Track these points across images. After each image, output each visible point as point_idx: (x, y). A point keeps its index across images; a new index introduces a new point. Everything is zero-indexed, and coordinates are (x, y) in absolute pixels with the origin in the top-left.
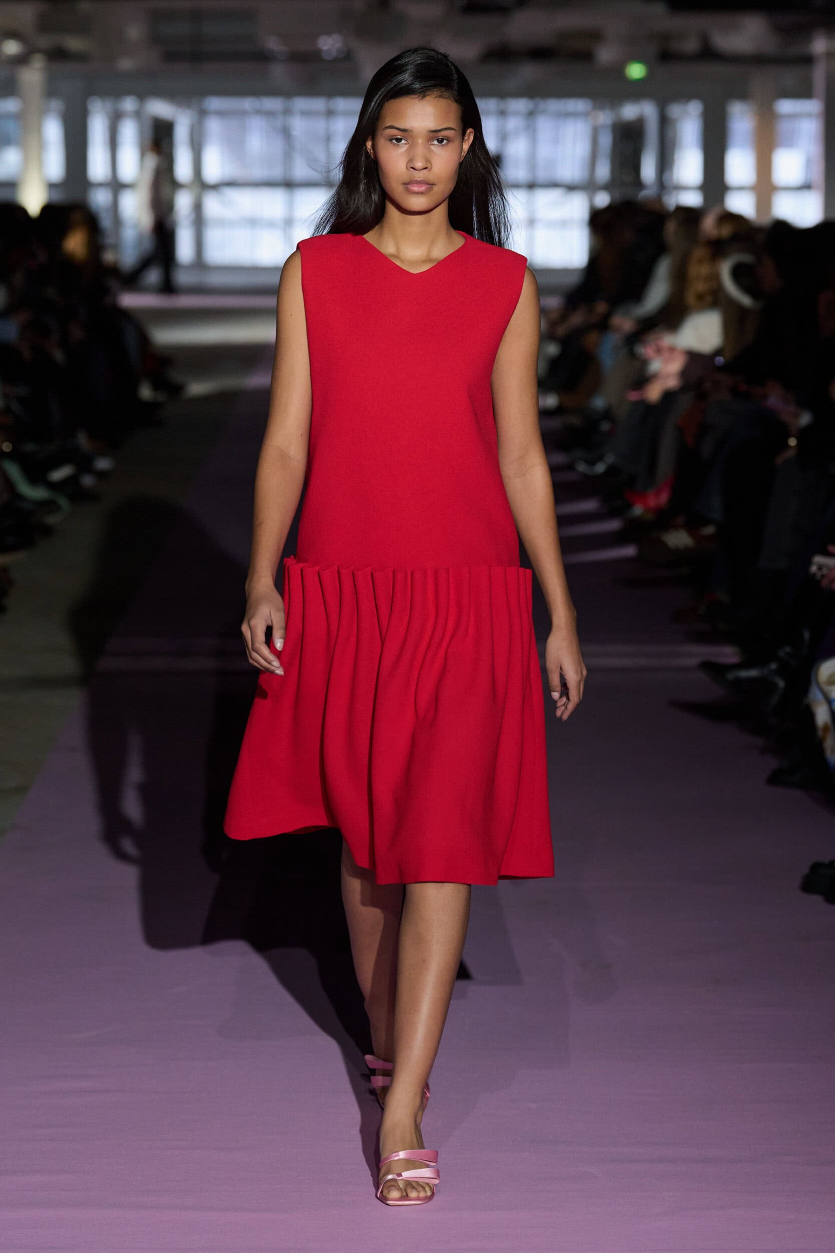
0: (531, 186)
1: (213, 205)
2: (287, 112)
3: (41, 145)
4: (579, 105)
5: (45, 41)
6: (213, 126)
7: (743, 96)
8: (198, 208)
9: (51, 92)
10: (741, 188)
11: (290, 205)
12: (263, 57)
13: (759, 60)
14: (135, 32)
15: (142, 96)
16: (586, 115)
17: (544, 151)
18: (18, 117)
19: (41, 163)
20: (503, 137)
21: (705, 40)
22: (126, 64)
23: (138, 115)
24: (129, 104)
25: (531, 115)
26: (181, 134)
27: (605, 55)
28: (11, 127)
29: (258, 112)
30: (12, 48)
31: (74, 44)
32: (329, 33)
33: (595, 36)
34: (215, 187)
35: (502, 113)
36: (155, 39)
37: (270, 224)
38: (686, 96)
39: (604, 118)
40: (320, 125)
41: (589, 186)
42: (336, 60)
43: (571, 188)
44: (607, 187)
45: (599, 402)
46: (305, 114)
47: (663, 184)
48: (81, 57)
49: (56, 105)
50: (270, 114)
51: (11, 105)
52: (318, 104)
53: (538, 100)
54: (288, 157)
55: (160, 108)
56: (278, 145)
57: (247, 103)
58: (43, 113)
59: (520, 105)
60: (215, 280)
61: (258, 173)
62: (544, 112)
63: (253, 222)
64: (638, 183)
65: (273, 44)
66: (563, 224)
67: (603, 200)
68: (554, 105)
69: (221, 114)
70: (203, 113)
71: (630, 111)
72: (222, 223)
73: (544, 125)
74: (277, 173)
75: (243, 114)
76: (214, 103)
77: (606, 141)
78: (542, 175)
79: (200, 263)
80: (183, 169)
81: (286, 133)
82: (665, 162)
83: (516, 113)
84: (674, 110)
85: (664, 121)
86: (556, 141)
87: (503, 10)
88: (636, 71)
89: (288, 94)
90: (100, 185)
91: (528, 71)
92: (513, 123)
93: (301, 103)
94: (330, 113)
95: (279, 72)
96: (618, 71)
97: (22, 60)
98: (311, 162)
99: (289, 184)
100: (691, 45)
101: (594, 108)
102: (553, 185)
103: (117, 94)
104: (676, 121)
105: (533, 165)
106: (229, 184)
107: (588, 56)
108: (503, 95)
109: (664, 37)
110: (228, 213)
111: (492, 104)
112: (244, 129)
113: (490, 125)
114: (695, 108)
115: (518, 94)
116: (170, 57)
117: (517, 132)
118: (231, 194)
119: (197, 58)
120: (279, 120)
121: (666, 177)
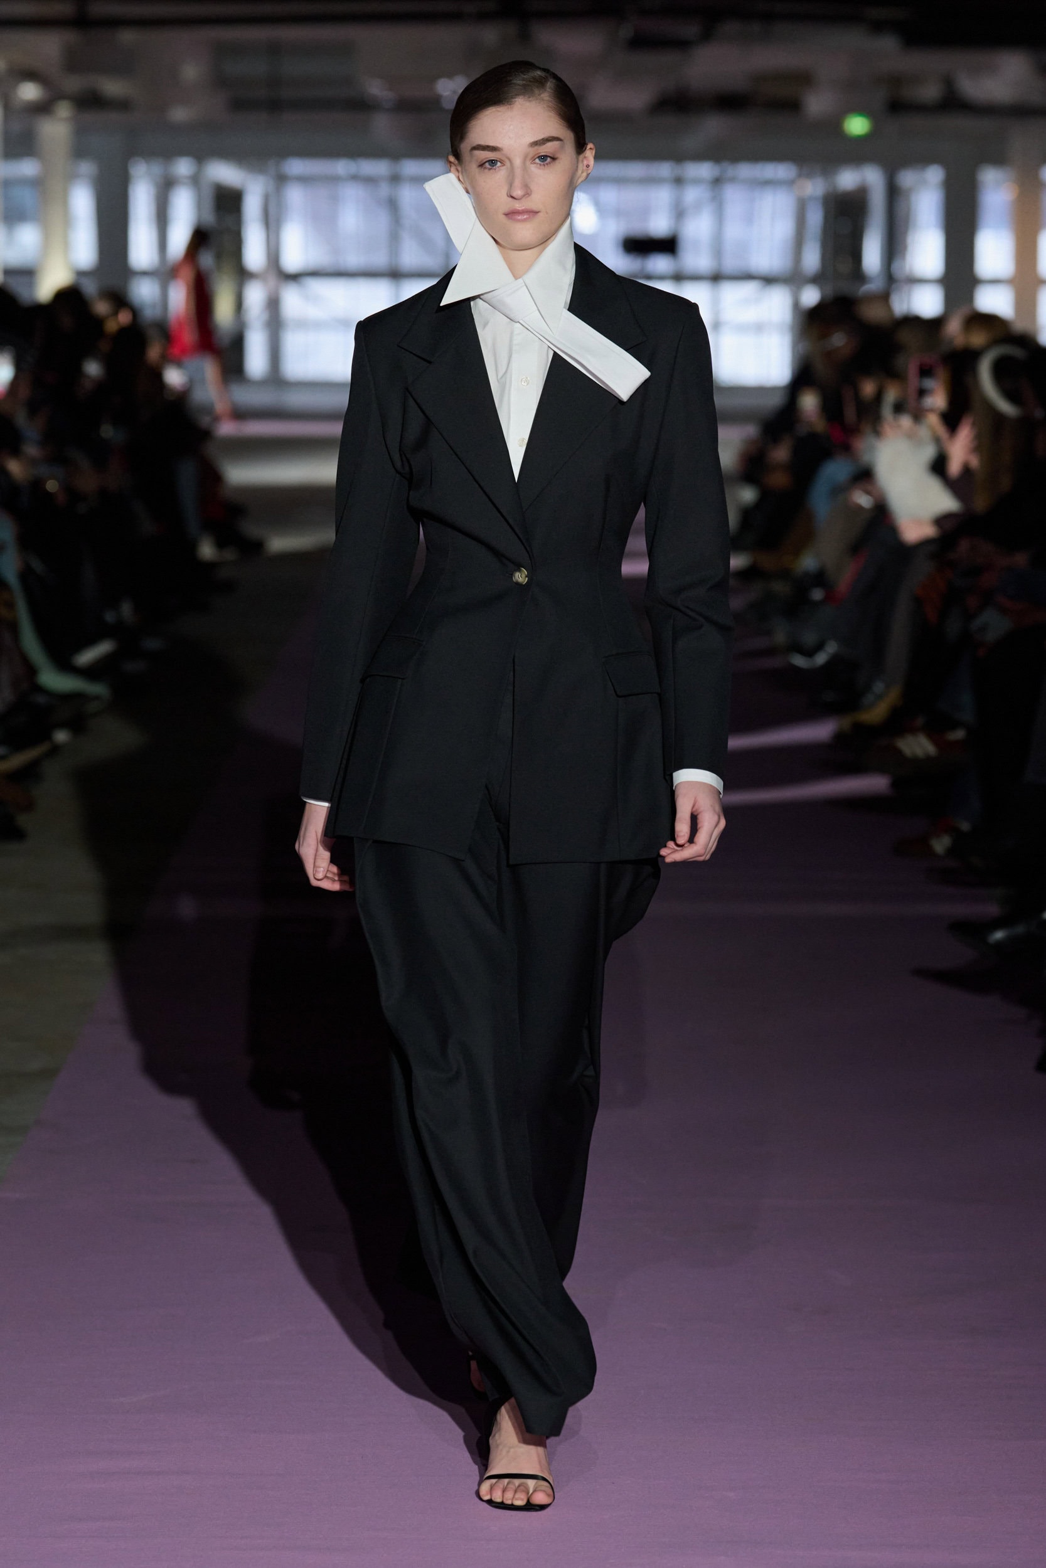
0: (716, 278)
1: (293, 301)
2: (395, 179)
3: (67, 221)
4: (781, 171)
5: (74, 83)
6: (295, 195)
7: (998, 159)
8: (273, 305)
9: (79, 152)
10: (995, 282)
12: (362, 106)
13: (1020, 112)
14: (191, 72)
15: (201, 157)
16: (789, 183)
17: (733, 231)
18: (38, 183)
19: (66, 245)
20: (680, 213)
21: (949, 84)
22: (179, 114)
23: (195, 181)
24: (183, 167)
25: (718, 181)
26: (252, 206)
27: (817, 104)
28: (26, 197)
29: (355, 178)
30: (29, 92)
31: (112, 87)
32: (450, 75)
33: (804, 79)
34: (294, 278)
35: (679, 181)
36: (220, 81)
38: (922, 160)
39: (814, 188)
41: (792, 279)
43: (769, 280)
44: (816, 280)
45: (808, 562)
46: (416, 180)
47: (892, 279)
48: (123, 105)
49: (87, 168)
50: (370, 181)
51: (28, 168)
53: (725, 165)
54: (394, 238)
55: (225, 173)
56: (382, 221)
57: (341, 167)
58: (71, 177)
59: (704, 170)
60: (296, 400)
61: (353, 259)
62: (733, 180)
64: (858, 274)
65: (376, 89)
66: (759, 328)
67: (811, 297)
68: (746, 170)
69: (304, 180)
70: (282, 180)
71: (847, 179)
72: (304, 324)
73: (734, 197)
74: (380, 259)
75: (334, 180)
76: (296, 166)
77: (815, 218)
78: (730, 264)
79: (275, 378)
80: (254, 254)
81: (393, 206)
82: (894, 247)
83: (697, 181)
84: (907, 178)
85: (894, 193)
86: (749, 219)
87: (682, 45)
88: (857, 125)
89: (395, 156)
90: (145, 273)
91: (713, 126)
92: (692, 194)
93: (409, 167)
95: (382, 125)
96: (833, 126)
97: (42, 108)
98: (425, 242)
99: (395, 275)
100: (930, 92)
101: (800, 175)
102: (747, 276)
103: (168, 154)
104: (909, 191)
105: (718, 250)
106: (315, 274)
107: (792, 106)
108: (679, 157)
109: (896, 81)
110: (313, 312)
111: (665, 169)
112: (335, 200)
113: (662, 196)
114: (934, 175)
115: (699, 156)
116: (239, 105)
117: (698, 206)
118: (318, 287)
119: (275, 106)
120: (384, 190)
121: (896, 266)
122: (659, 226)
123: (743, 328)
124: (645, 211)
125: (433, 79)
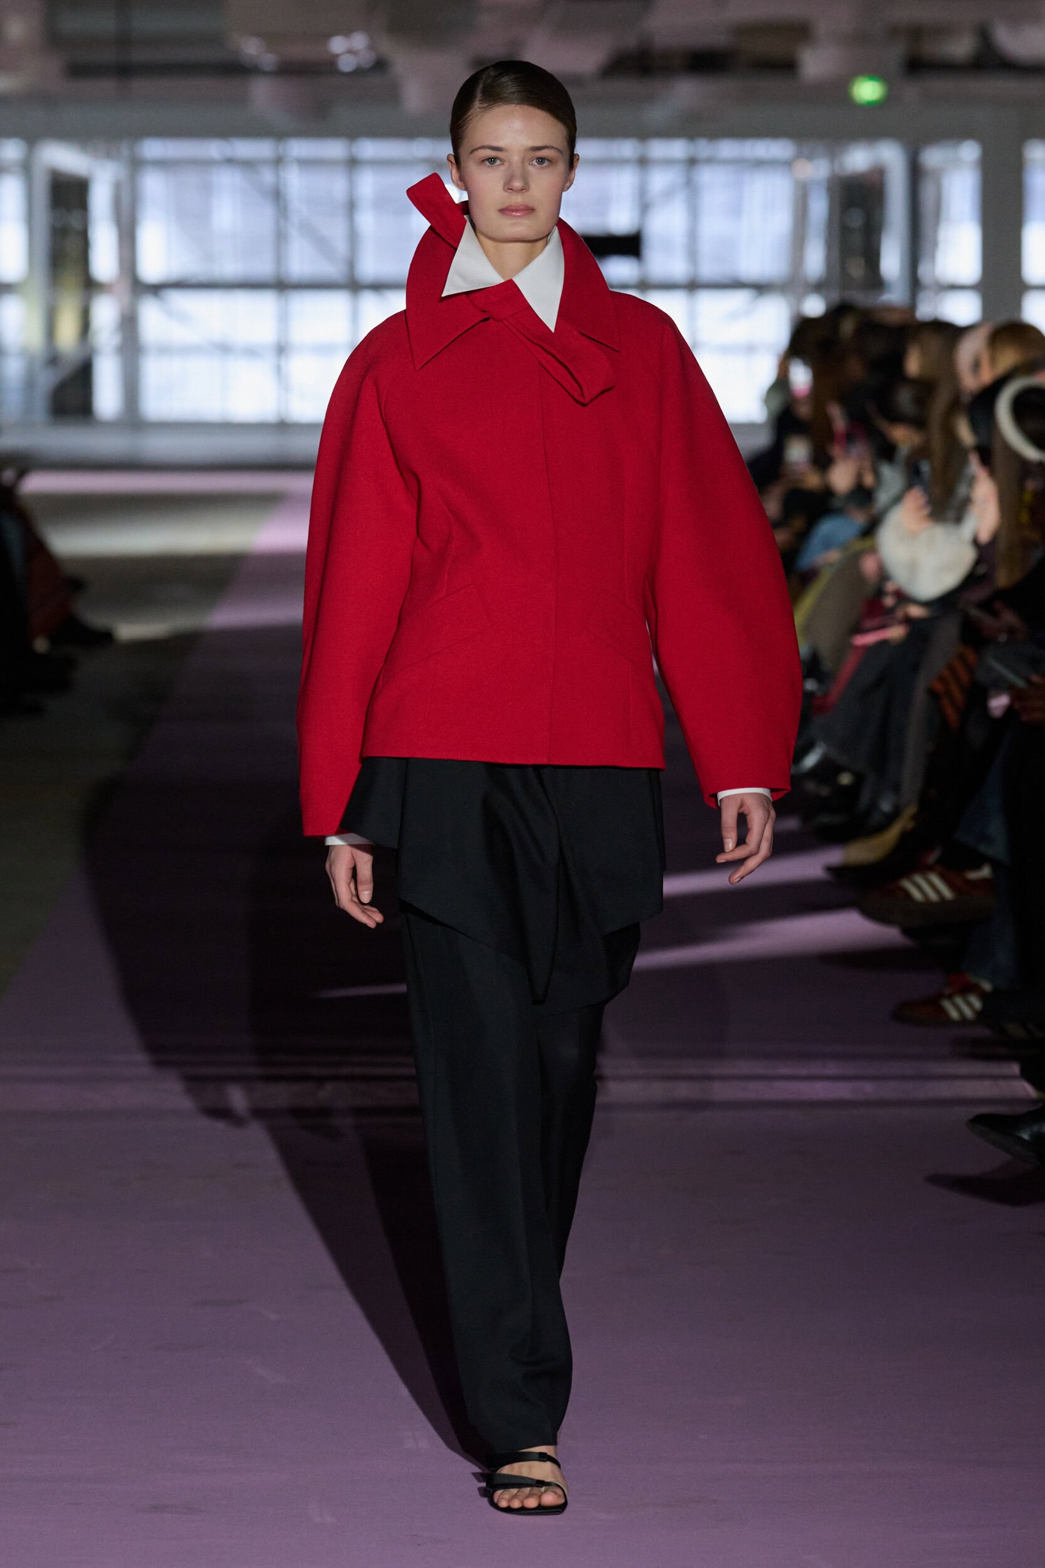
0: (693, 286)
2: (278, 162)
4: (777, 149)
6: (153, 184)
8: (129, 324)
11: (284, 318)
12: (235, 70)
14: (17, 29)
15: (32, 138)
16: (788, 164)
17: (713, 226)
20: (644, 206)
21: (984, 35)
23: (26, 168)
24: (10, 150)
25: (692, 162)
26: (100, 199)
27: (815, 63)
29: (230, 162)
32: (346, 29)
33: (801, 32)
34: (157, 289)
35: (643, 163)
36: (53, 40)
37: (251, 352)
38: (956, 134)
39: (817, 170)
40: (336, 184)
41: (791, 286)
42: (358, 72)
43: (760, 288)
44: (819, 287)
46: (306, 164)
47: (915, 284)
50: (248, 165)
52: (334, 149)
53: (701, 142)
54: (280, 238)
55: (63, 157)
56: (265, 215)
57: (214, 149)
59: (677, 149)
60: (157, 446)
61: (230, 268)
62: (710, 161)
63: (224, 349)
64: (875, 281)
65: (251, 48)
66: (750, 349)
67: (815, 307)
68: (728, 148)
69: (162, 164)
70: (137, 165)
71: (858, 159)
72: (165, 350)
73: (713, 181)
74: (263, 268)
75: (206, 164)
76: (153, 148)
77: (819, 207)
78: (708, 270)
79: (132, 418)
80: (104, 258)
81: (278, 196)
82: (918, 245)
83: (668, 162)
84: (933, 157)
85: (916, 173)
86: (736, 210)
88: (868, 90)
89: (280, 135)
91: (686, 91)
92: (660, 180)
93: (299, 148)
94: (353, 163)
95: (262, 93)
96: (840, 91)
98: (321, 244)
99: (282, 285)
100: (961, 47)
101: (798, 156)
102: (735, 284)
104: (937, 176)
105: (693, 253)
106: (181, 285)
107: (788, 66)
108: (643, 134)
109: (916, 33)
110: (179, 334)
111: (627, 148)
112: (207, 190)
113: (624, 182)
114: (970, 152)
115: (667, 133)
116: (77, 71)
117: (668, 194)
118: (180, 300)
119: (124, 71)
120: (268, 176)
121: (923, 270)
122: (620, 221)
123: (727, 349)
124: (603, 202)
125: (328, 36)
